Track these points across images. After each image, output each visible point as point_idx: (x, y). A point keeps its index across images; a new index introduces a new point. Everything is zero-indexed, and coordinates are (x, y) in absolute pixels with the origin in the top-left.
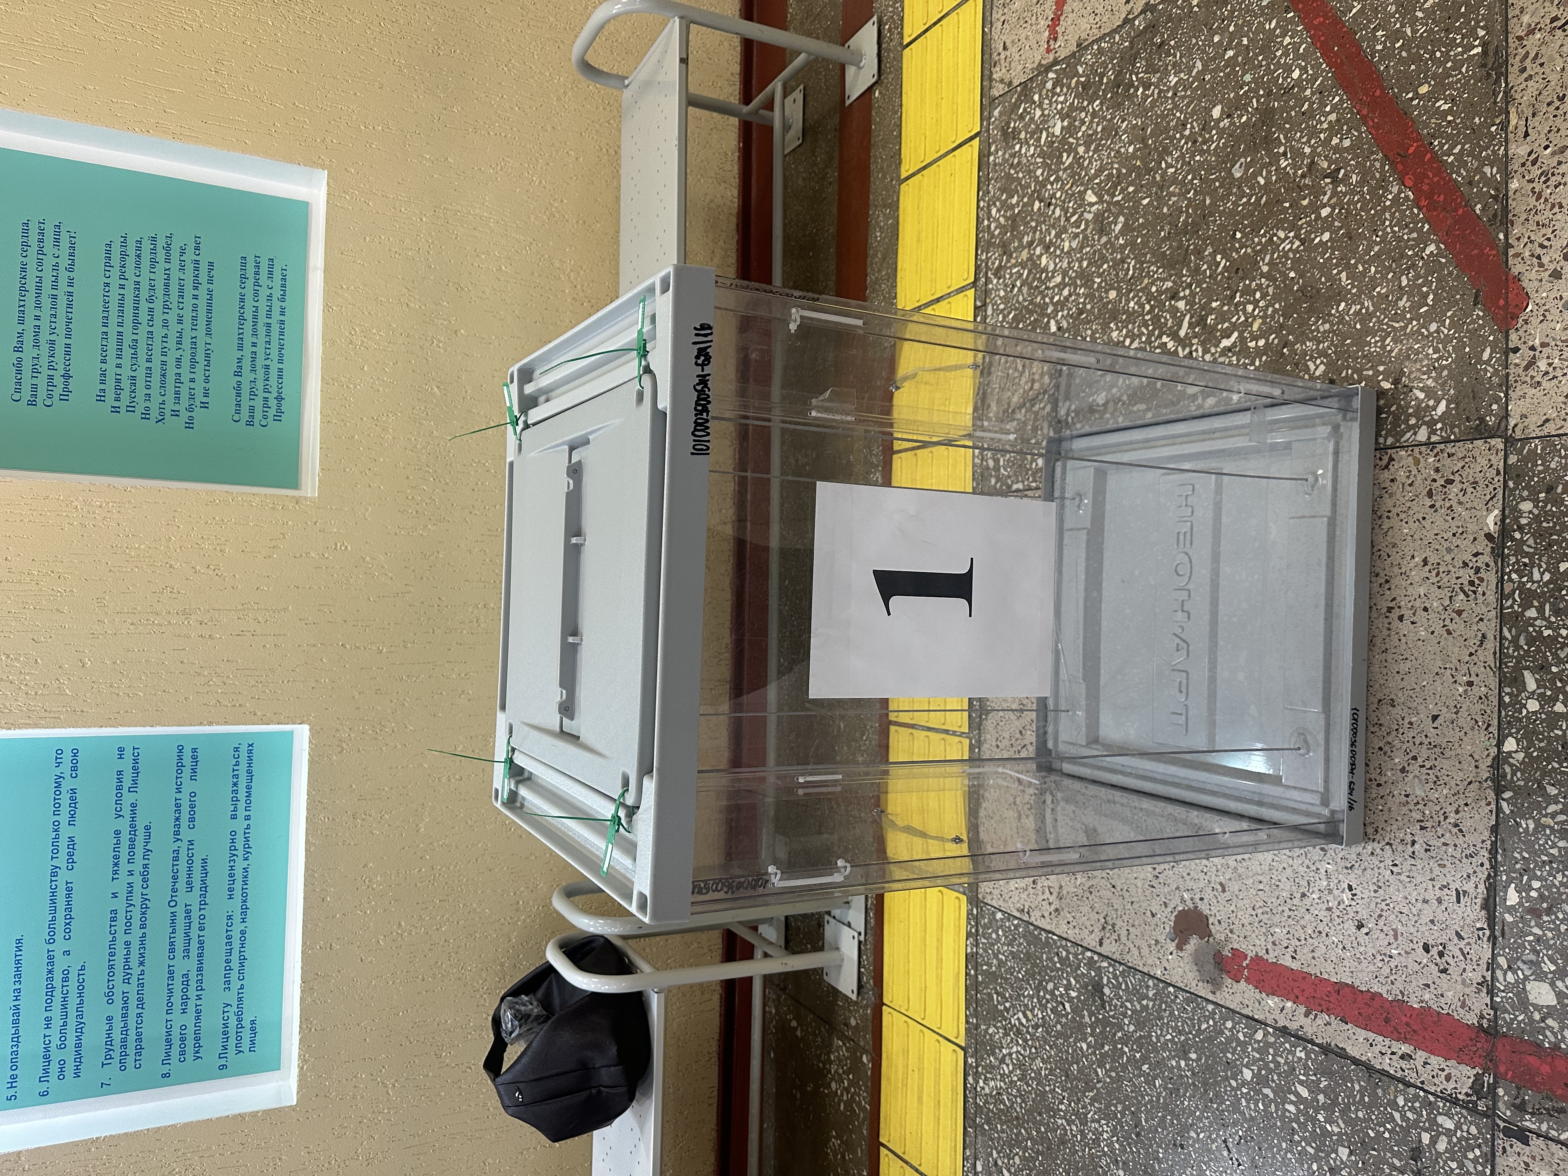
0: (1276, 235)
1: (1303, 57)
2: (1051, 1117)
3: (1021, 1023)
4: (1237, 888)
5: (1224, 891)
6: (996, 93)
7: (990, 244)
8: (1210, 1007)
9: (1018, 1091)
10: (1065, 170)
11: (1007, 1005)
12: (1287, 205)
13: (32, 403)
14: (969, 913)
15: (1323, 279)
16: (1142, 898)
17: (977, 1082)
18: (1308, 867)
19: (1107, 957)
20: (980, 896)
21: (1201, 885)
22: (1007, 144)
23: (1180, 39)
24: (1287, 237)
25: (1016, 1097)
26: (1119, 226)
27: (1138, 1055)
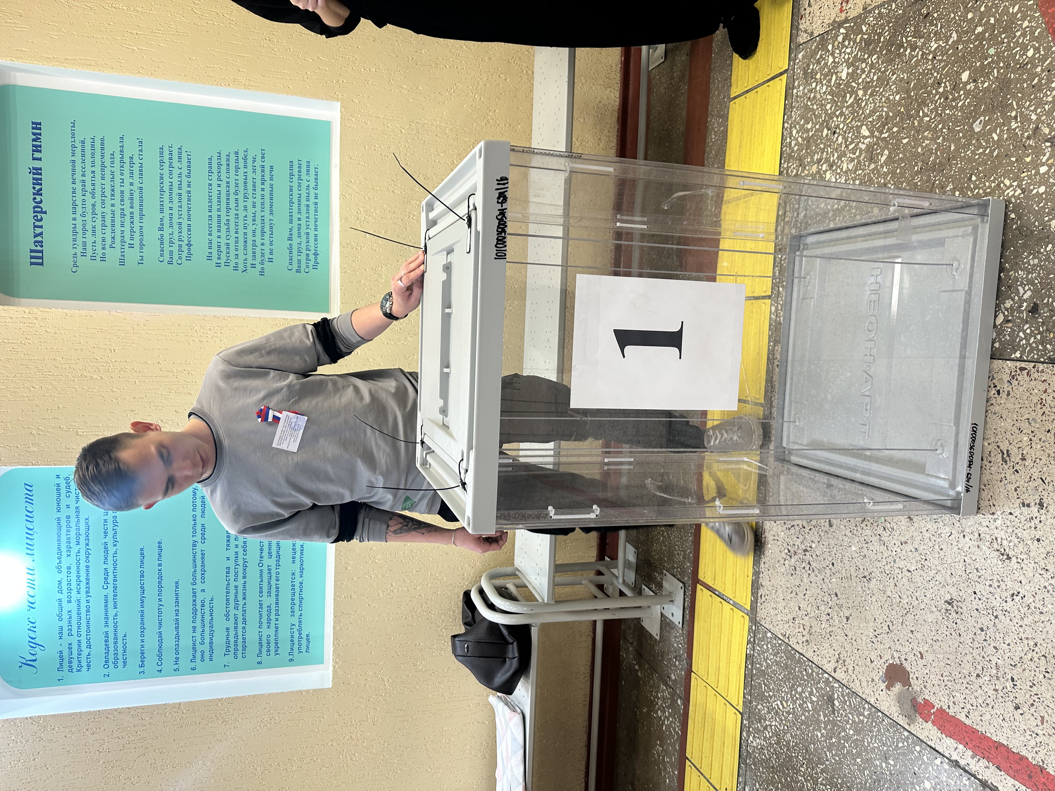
0: (1003, 182)
1: (1037, 39)
2: (794, 773)
3: (779, 708)
4: (931, 658)
5: (922, 658)
6: (801, 40)
7: (790, 156)
8: (906, 734)
9: (774, 750)
10: (848, 107)
11: (771, 693)
12: (1014, 159)
13: (170, 263)
14: (750, 628)
15: (1037, 224)
16: (865, 648)
17: (749, 737)
18: (983, 657)
19: (839, 681)
20: (758, 619)
21: (906, 650)
22: (807, 81)
23: (942, 13)
24: (1011, 186)
25: (773, 754)
26: (884, 157)
27: (854, 751)
